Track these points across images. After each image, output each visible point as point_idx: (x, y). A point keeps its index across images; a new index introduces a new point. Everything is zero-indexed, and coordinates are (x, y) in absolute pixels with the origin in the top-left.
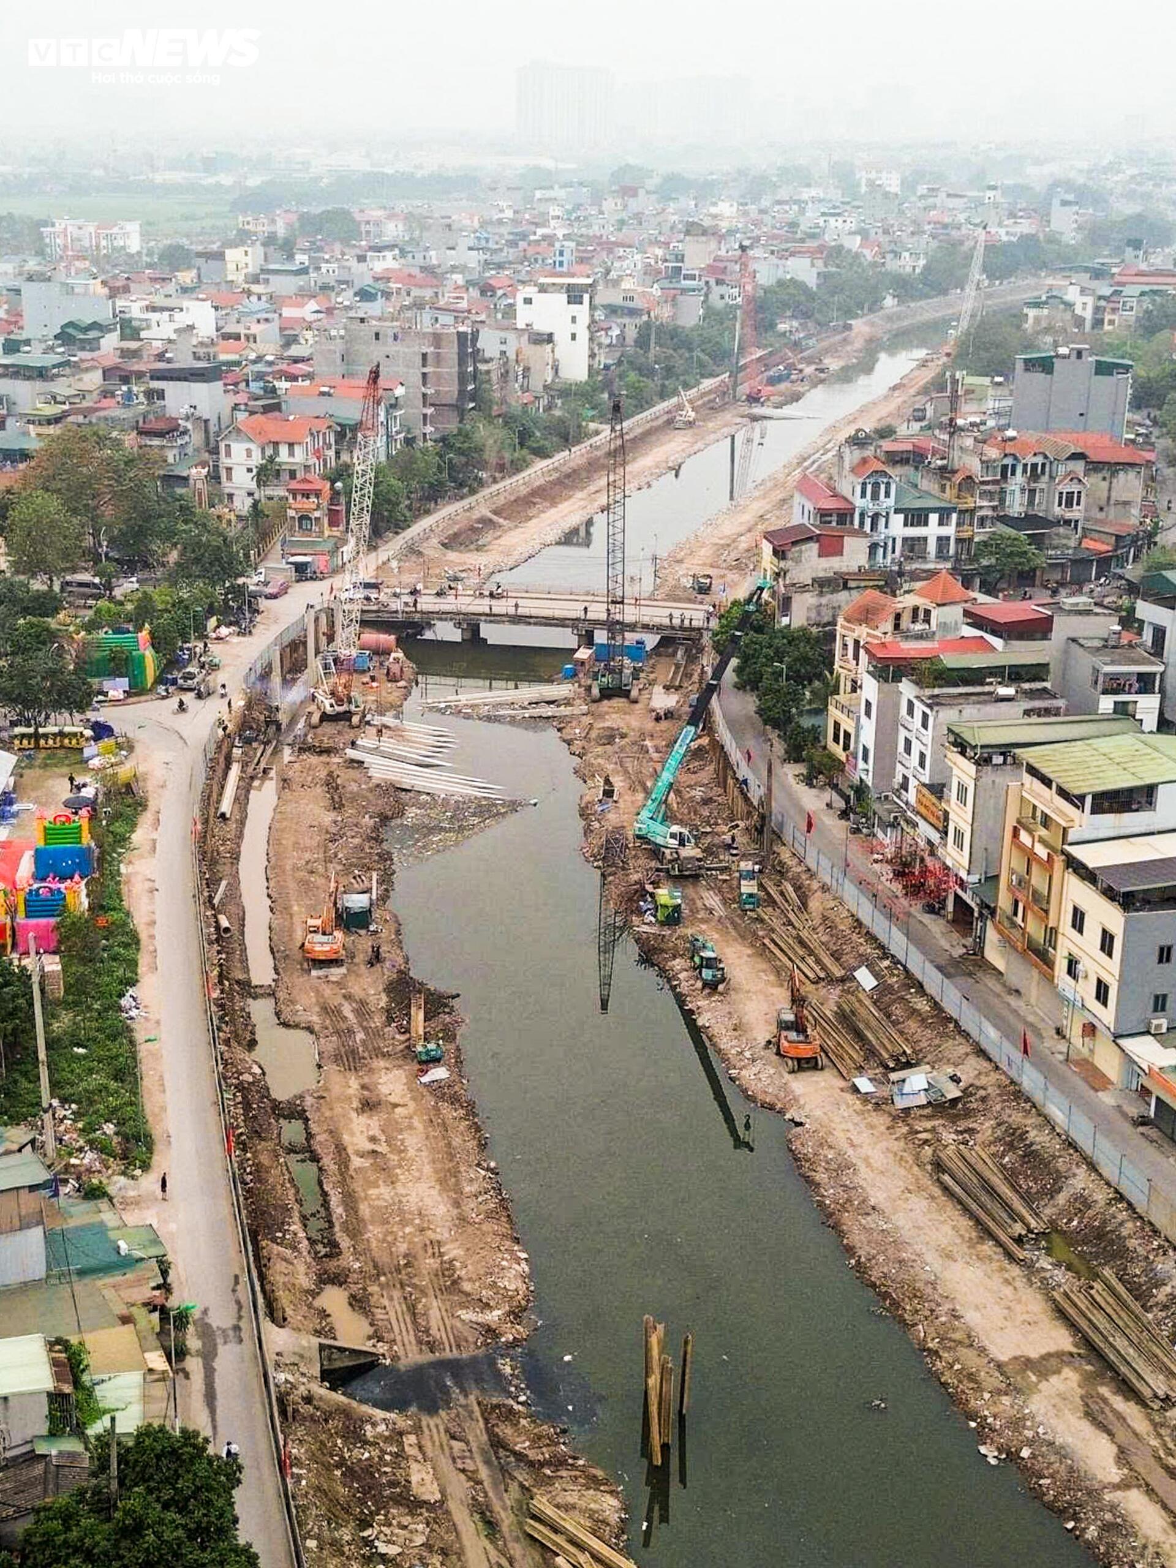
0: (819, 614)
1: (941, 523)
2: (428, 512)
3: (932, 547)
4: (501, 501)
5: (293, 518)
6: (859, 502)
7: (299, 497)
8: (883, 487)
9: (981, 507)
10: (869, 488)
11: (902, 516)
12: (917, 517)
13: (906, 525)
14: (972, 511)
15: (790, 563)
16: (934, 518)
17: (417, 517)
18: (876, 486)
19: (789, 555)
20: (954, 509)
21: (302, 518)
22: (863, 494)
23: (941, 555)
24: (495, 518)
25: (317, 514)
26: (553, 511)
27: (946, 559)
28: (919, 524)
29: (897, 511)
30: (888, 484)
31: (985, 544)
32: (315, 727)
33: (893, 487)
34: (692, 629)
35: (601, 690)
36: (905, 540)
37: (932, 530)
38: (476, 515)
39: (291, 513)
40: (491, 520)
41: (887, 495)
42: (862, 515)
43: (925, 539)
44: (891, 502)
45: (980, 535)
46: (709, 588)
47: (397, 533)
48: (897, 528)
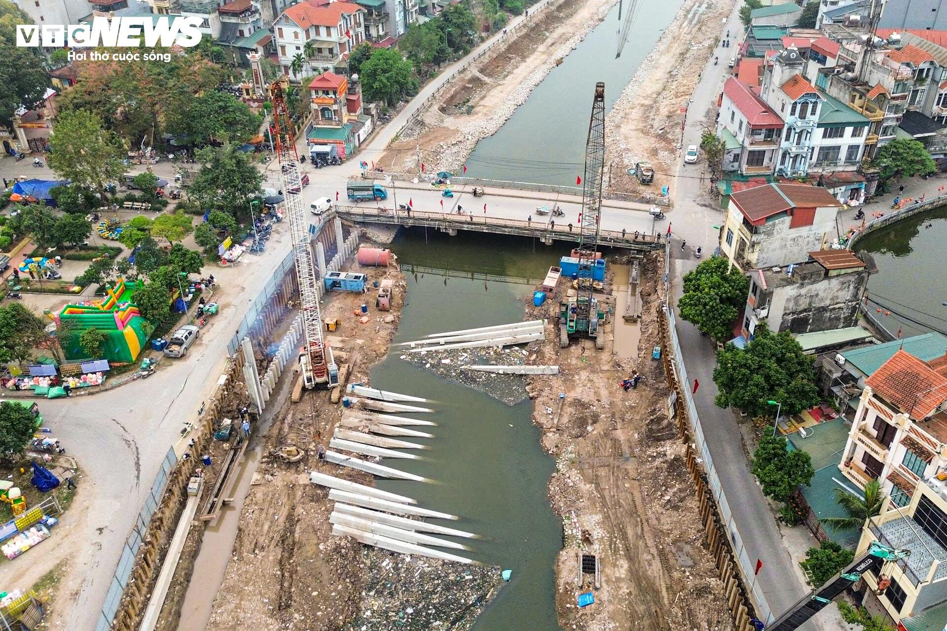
0: (796, 303)
1: (854, 135)
2: (433, 76)
3: (843, 155)
4: (486, 60)
5: (316, 110)
6: (788, 119)
7: (320, 93)
8: (810, 106)
9: (888, 119)
10: (799, 107)
11: (822, 130)
12: (833, 130)
13: (824, 136)
14: (879, 123)
15: (762, 236)
16: (849, 130)
17: (423, 83)
18: (805, 105)
19: (762, 229)
20: (866, 123)
21: (323, 110)
22: (793, 112)
23: (850, 160)
24: (481, 76)
25: (335, 107)
26: (523, 66)
27: (853, 164)
28: (836, 136)
29: (819, 125)
30: (815, 104)
31: (885, 148)
32: (295, 403)
33: (819, 107)
34: (645, 243)
35: (569, 335)
36: (822, 148)
37: (847, 140)
38: (468, 75)
39: (314, 106)
40: (478, 79)
41: (813, 113)
42: (789, 129)
43: (839, 147)
44: (816, 118)
45: (882, 141)
46: (651, 181)
47: (407, 102)
48: (817, 139)
